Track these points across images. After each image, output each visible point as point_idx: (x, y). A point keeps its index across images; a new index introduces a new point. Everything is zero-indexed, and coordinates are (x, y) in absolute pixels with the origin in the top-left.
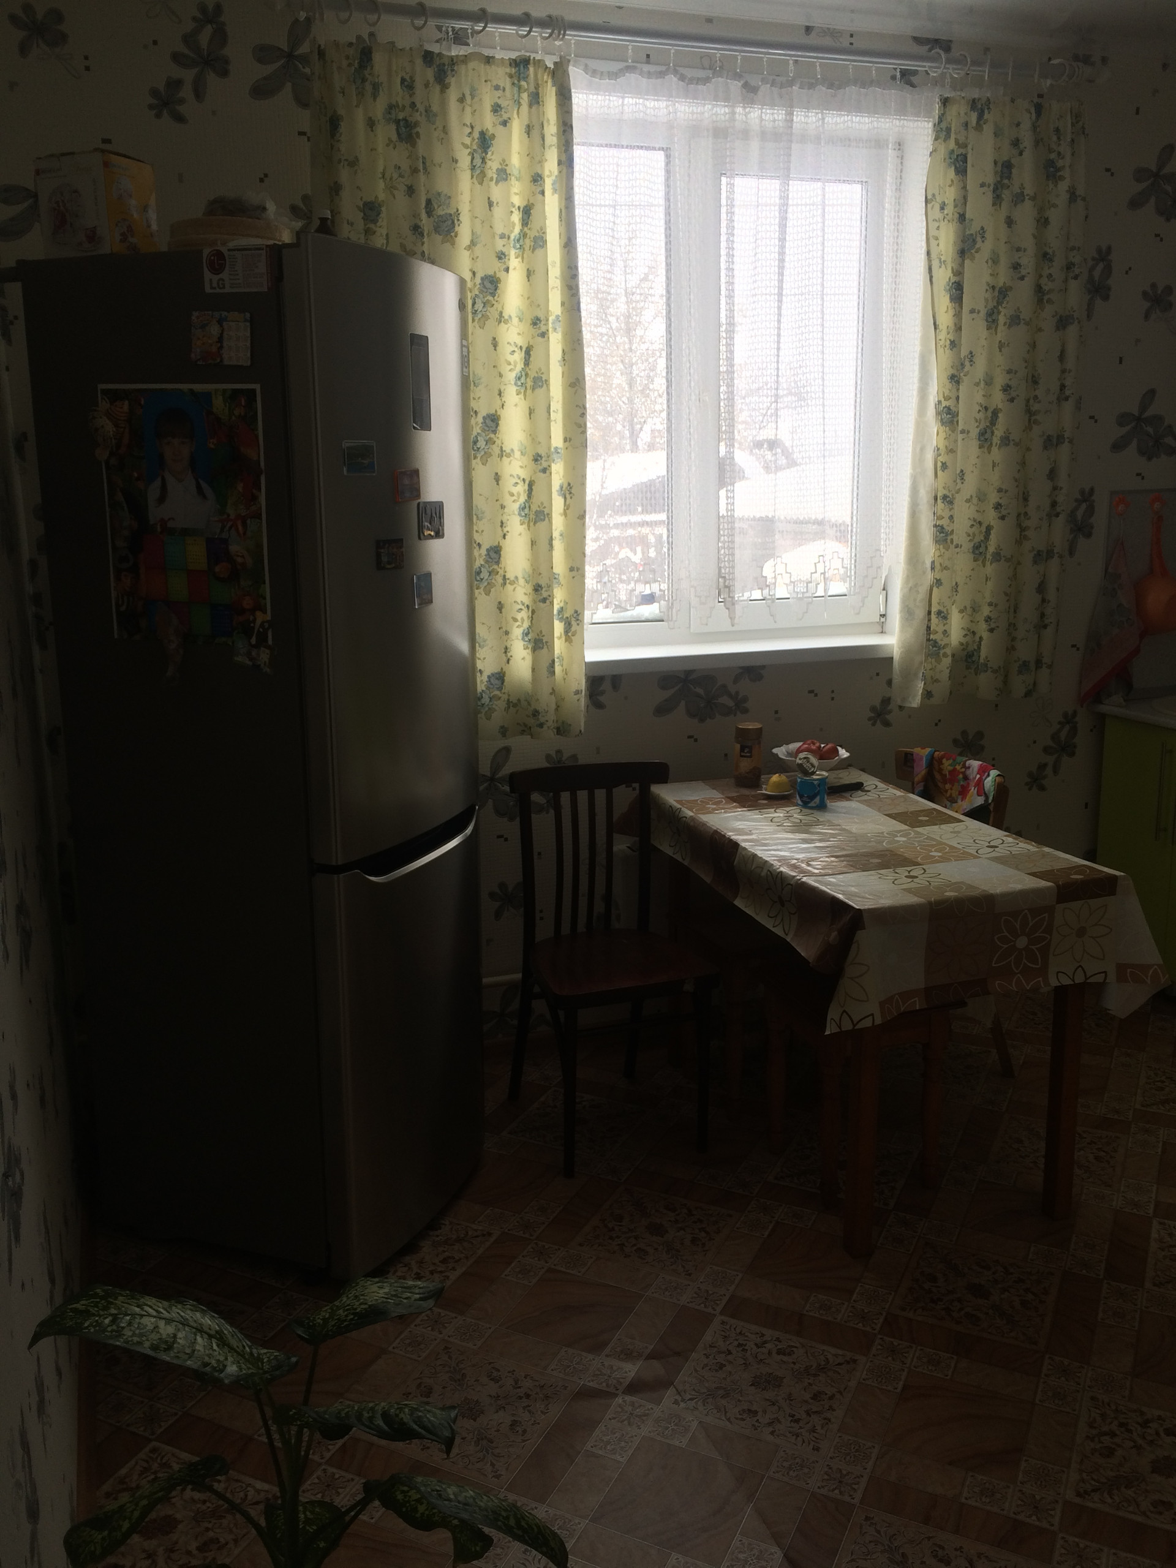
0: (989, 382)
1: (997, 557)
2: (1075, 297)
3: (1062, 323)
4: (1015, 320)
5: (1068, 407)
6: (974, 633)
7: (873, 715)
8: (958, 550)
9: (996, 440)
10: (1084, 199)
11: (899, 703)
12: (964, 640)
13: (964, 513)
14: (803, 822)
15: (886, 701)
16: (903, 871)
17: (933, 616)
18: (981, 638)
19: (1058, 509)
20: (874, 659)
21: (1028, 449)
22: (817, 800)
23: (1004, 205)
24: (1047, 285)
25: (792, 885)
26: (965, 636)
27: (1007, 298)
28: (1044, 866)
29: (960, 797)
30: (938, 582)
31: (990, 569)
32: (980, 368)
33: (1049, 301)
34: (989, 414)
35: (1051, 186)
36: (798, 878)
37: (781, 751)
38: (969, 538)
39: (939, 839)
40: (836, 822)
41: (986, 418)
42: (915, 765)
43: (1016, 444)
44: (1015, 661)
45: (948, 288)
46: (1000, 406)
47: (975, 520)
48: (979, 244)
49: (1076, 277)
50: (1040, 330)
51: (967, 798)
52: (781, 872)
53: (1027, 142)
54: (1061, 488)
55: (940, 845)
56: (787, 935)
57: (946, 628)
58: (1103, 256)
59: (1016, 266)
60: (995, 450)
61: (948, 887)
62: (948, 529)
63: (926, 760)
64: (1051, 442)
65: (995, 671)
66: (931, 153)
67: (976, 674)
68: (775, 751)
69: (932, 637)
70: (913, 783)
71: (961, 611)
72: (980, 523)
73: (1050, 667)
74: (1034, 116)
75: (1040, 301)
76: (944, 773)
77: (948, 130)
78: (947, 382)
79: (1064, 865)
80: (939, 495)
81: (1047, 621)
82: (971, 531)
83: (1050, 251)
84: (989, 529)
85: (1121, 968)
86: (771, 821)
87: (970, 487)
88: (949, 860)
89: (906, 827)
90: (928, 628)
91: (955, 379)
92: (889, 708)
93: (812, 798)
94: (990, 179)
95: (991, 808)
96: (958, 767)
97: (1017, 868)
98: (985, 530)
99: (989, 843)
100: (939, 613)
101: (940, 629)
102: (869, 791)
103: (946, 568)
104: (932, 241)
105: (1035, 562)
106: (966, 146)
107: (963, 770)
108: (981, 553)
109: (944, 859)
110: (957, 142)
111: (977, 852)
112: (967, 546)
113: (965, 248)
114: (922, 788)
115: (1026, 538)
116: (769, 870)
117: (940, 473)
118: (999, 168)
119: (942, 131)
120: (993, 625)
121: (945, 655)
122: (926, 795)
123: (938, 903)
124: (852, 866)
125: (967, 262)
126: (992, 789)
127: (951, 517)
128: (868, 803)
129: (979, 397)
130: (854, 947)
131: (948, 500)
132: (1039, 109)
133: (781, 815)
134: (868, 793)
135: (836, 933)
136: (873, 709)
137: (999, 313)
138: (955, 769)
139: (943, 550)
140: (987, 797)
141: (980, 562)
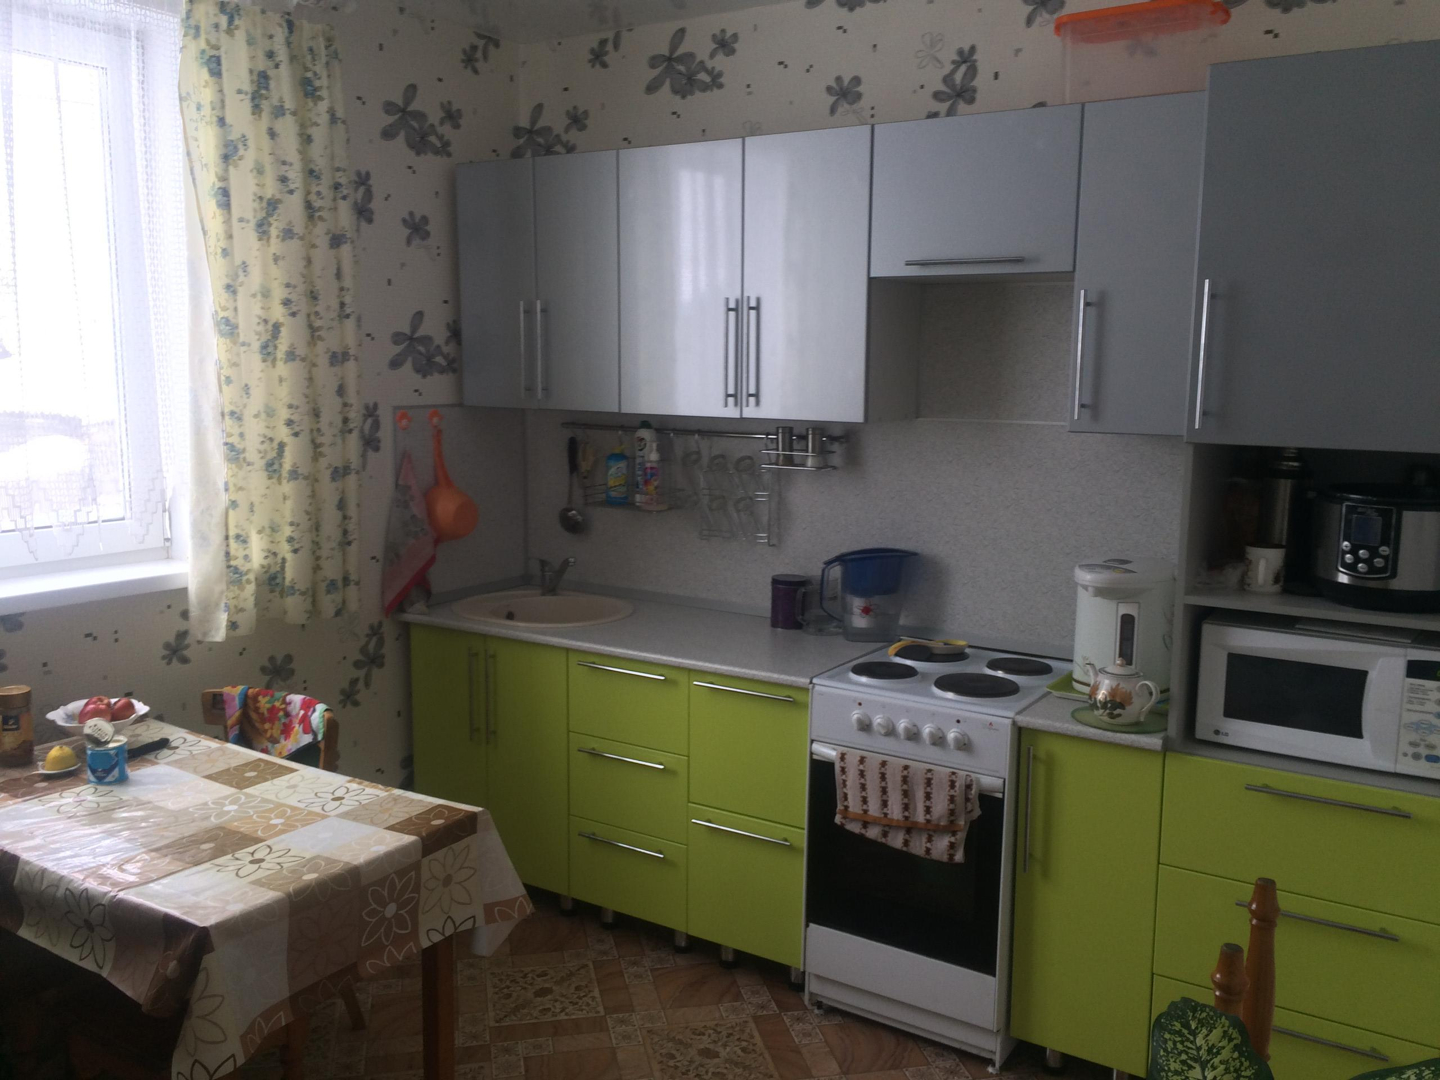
0: (266, 294)
1: (294, 474)
2: (345, 217)
3: (336, 241)
4: (287, 234)
5: (350, 324)
6: (275, 554)
7: (168, 652)
8: (250, 468)
9: (281, 353)
10: (344, 122)
11: (200, 638)
12: (265, 562)
13: (254, 429)
14: (102, 805)
15: (183, 635)
16: (244, 854)
17: (232, 541)
18: (284, 560)
19: (352, 426)
20: (165, 592)
21: (314, 365)
22: (116, 772)
23: (265, 115)
24: (317, 204)
25: (103, 905)
26: (266, 557)
27: (277, 211)
28: (400, 814)
29: (283, 736)
30: (234, 504)
31: (287, 487)
32: (255, 279)
33: (320, 218)
34: (270, 327)
35: (311, 104)
36: (112, 894)
37: (57, 716)
38: (261, 455)
39: (274, 799)
40: (144, 798)
41: (267, 331)
42: (226, 706)
43: (303, 360)
44: (323, 581)
45: (213, 193)
46: (281, 320)
47: (265, 437)
48: (241, 152)
49: (344, 198)
50: (314, 246)
51: (292, 736)
52: (86, 889)
53: (282, 54)
54: (351, 406)
55: (279, 808)
56: (101, 968)
57: (246, 552)
58: (363, 180)
59: (283, 180)
60: (280, 364)
61: (304, 866)
62: (239, 446)
63: (240, 699)
64: (338, 358)
65: (303, 594)
66: (181, 48)
67: (282, 597)
68: (51, 716)
69: (233, 563)
70: (226, 727)
71: (259, 532)
72: (271, 440)
73: (357, 583)
74: (286, 30)
75: (311, 217)
76: (261, 711)
77: (197, 28)
78: (223, 291)
79: (420, 810)
80: (227, 410)
81: (351, 538)
82: (262, 447)
83: (316, 169)
84: (282, 446)
85: (489, 909)
86: (58, 811)
87: (256, 402)
88: (294, 827)
89: (233, 790)
90: (227, 554)
91: (231, 289)
92: (186, 642)
93: (108, 771)
94: (247, 87)
95: (322, 746)
96: (277, 704)
97: (372, 823)
98: (277, 447)
99: (333, 793)
100: (238, 537)
101: (241, 553)
102: (177, 748)
103: (241, 489)
104: (191, 141)
105: (333, 479)
106: (218, 49)
107: (283, 706)
108: (275, 471)
109: (289, 827)
110: (208, 42)
111: (323, 809)
112: (260, 463)
113: (229, 154)
114: (237, 732)
115: (321, 454)
116: (67, 889)
117: (224, 387)
118: (255, 78)
119: (192, 29)
120: (297, 546)
121: (248, 582)
122: (245, 740)
123: (299, 892)
124: (177, 859)
125: (231, 168)
126: (321, 726)
127: (242, 435)
128: (180, 764)
129: (256, 309)
130: (201, 977)
131: (236, 416)
132: (290, 25)
133: (71, 800)
134: (177, 751)
135: (175, 962)
136: (167, 646)
137: (270, 225)
138: (274, 707)
139: (236, 470)
140: (315, 735)
141: (274, 480)
